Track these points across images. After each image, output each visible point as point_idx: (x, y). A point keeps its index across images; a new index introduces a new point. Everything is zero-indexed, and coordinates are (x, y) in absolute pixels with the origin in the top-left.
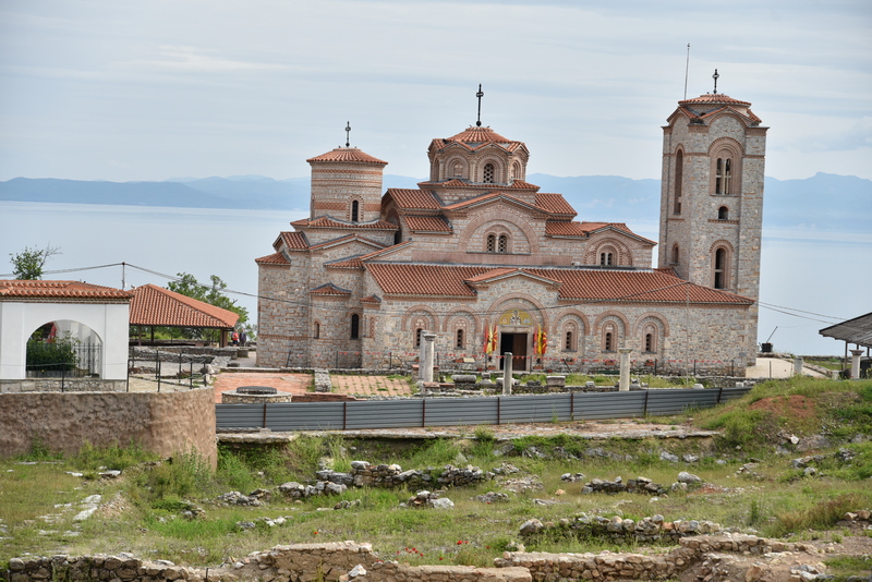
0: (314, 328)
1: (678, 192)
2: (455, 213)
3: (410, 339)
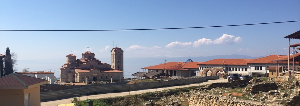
1: (113, 59)
2: (86, 62)
3: (82, 78)
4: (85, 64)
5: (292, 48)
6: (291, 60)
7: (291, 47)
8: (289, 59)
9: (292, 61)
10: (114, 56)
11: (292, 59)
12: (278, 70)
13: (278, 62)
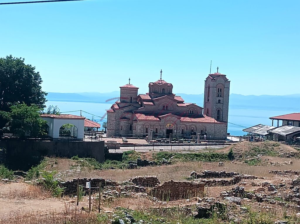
0: (121, 127)
1: (208, 96)
2: (155, 100)
3: (145, 130)
10: (211, 90)
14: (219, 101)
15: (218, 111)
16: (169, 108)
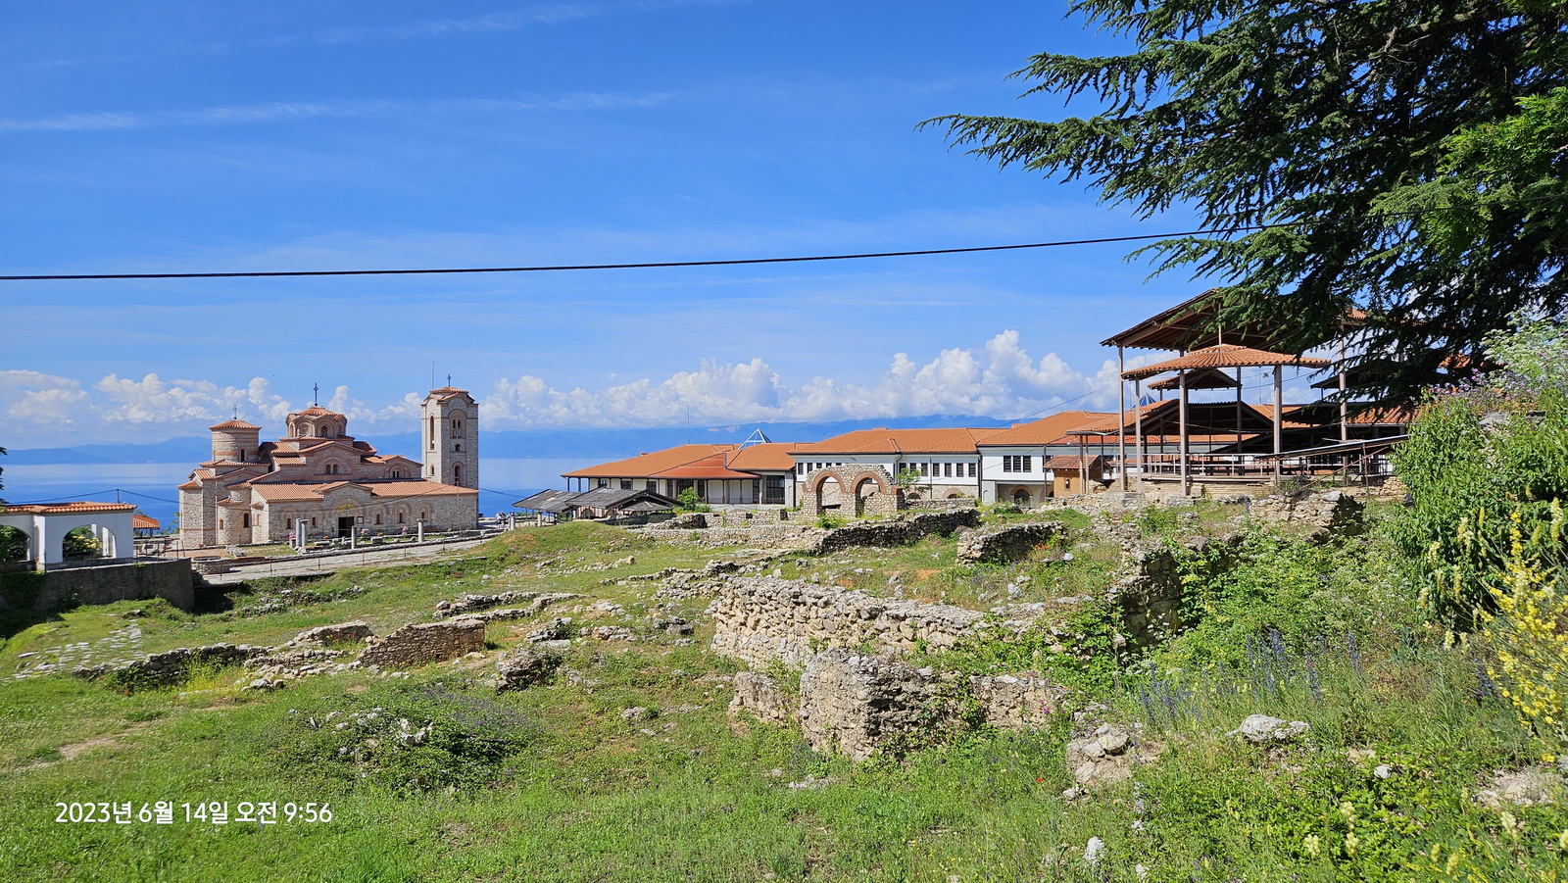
0: (219, 523)
1: (432, 438)
2: (306, 454)
3: (285, 524)
4: (303, 460)
5: (1131, 385)
6: (1129, 430)
7: (1126, 378)
8: (1124, 428)
9: (1134, 433)
10: (438, 423)
11: (1133, 425)
12: (1087, 471)
13: (1084, 437)
14: (457, 446)
15: (457, 468)
16: (340, 470)
